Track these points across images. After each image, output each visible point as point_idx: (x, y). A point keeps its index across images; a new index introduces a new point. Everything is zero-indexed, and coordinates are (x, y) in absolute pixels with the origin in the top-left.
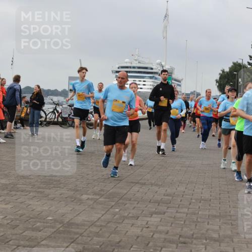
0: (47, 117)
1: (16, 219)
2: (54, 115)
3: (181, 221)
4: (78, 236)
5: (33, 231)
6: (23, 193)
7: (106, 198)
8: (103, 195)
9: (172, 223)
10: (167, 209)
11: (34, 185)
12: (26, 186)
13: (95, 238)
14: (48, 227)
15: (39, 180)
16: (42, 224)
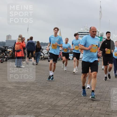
0: (45, 56)
1: (30, 103)
2: (48, 55)
3: (107, 104)
4: (59, 111)
5: (38, 109)
6: (33, 91)
7: (72, 94)
8: (71, 92)
9: (103, 105)
10: (100, 99)
11: (38, 88)
12: (34, 88)
13: (67, 112)
14: (45, 107)
15: (41, 85)
16: (42, 106)
